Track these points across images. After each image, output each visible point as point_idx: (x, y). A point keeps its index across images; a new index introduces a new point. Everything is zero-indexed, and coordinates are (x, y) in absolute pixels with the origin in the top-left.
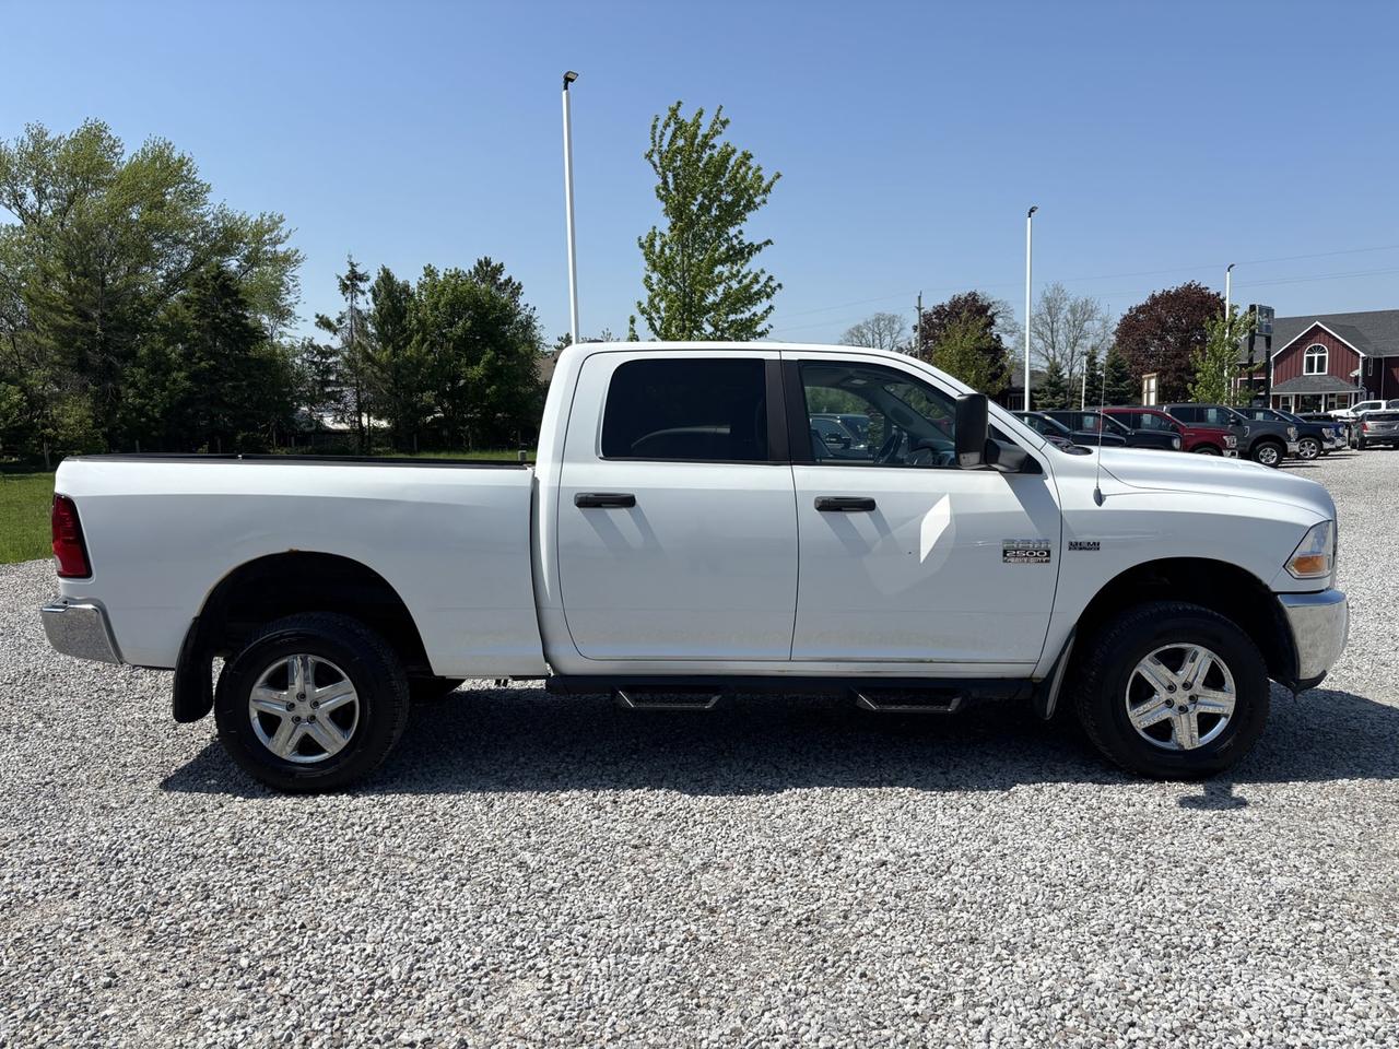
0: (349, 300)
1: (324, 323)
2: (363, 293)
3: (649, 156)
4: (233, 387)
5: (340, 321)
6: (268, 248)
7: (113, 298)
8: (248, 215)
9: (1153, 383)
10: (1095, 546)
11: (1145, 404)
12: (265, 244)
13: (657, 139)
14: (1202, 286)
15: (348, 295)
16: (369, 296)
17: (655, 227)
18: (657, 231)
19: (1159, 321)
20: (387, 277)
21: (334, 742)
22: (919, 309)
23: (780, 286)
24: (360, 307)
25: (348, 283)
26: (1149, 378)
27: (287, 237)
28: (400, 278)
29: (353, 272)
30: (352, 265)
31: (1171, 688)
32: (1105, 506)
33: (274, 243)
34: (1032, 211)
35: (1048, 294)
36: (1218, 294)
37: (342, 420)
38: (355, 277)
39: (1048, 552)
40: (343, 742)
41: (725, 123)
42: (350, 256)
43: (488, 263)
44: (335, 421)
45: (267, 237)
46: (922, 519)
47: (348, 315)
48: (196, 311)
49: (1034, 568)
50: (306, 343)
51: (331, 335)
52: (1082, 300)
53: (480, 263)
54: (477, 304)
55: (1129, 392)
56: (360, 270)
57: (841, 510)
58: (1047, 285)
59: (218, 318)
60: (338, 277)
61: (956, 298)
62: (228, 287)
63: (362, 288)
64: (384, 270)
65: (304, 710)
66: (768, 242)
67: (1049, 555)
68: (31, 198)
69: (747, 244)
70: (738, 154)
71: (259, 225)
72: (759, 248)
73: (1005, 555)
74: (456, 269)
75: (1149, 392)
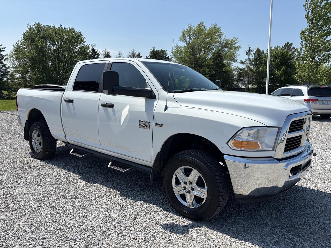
0: (248, 56)
1: (242, 62)
2: (251, 54)
4: (218, 78)
5: (245, 62)
6: (234, 45)
7: (197, 59)
8: (230, 39)
10: (161, 125)
12: (233, 44)
15: (248, 55)
16: (253, 55)
20: (258, 50)
24: (250, 58)
25: (248, 52)
27: (238, 42)
28: (261, 50)
29: (249, 49)
30: (249, 48)
31: (185, 183)
32: (167, 111)
33: (235, 44)
37: (243, 86)
38: (250, 51)
39: (150, 126)
42: (249, 46)
43: (288, 43)
44: (242, 86)
45: (234, 43)
46: (122, 112)
47: (247, 60)
48: (213, 61)
49: (146, 130)
50: (236, 67)
51: (243, 65)
53: (286, 44)
54: (282, 55)
56: (251, 49)
57: (106, 107)
59: (217, 62)
60: (246, 51)
62: (219, 55)
63: (251, 53)
64: (257, 48)
67: (150, 127)
68: (188, 40)
71: (232, 40)
73: (139, 125)
74: (278, 46)
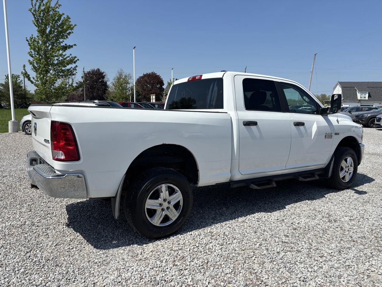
3: (30, 10)
9: (154, 97)
10: (339, 134)
11: (152, 102)
13: (34, 5)
14: (155, 73)
17: (32, 35)
18: (33, 36)
19: (146, 81)
21: (174, 215)
22: (84, 72)
23: (78, 59)
26: (153, 96)
31: (346, 167)
32: (339, 124)
34: (135, 47)
35: (119, 71)
36: (159, 75)
40: (178, 215)
41: (60, 5)
46: (312, 128)
52: (128, 74)
55: (141, 99)
57: (298, 126)
58: (119, 69)
61: (94, 70)
65: (165, 205)
66: (75, 45)
67: (332, 137)
69: (68, 45)
70: (65, 16)
72: (72, 47)
73: (325, 137)
75: (153, 99)
